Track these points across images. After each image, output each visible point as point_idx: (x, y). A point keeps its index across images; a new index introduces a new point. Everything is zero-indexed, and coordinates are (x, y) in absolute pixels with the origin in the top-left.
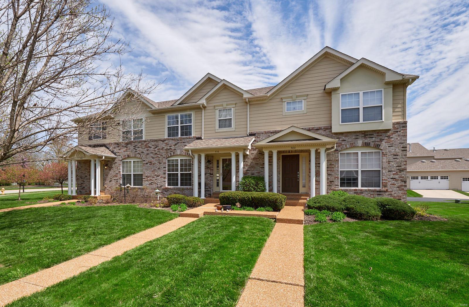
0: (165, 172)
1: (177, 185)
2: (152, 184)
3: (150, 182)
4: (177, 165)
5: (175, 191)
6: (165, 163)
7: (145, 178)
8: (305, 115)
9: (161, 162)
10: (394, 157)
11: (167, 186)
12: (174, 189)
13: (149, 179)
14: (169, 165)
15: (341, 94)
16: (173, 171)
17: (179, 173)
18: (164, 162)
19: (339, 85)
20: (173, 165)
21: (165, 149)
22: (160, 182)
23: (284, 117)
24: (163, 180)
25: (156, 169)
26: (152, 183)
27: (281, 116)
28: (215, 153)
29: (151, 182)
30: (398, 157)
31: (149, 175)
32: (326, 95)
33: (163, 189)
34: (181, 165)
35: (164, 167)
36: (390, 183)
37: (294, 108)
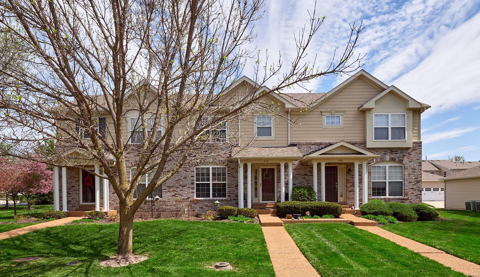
0: (193, 182)
1: (208, 196)
2: (176, 195)
3: (173, 193)
4: (208, 174)
5: (206, 204)
6: (193, 171)
7: (167, 188)
8: (342, 129)
9: (188, 170)
10: (413, 171)
11: (195, 198)
12: (206, 201)
13: (171, 189)
14: (198, 175)
15: (374, 114)
16: (203, 180)
17: (211, 182)
18: (192, 170)
19: (374, 107)
20: (203, 174)
21: (192, 155)
22: (186, 193)
23: (324, 130)
24: (191, 190)
25: (181, 178)
26: (176, 194)
27: (321, 129)
28: (264, 162)
29: (175, 193)
30: (416, 171)
31: (171, 185)
32: (360, 113)
33: (191, 201)
34: (214, 174)
35: (192, 175)
36: (410, 192)
37: (333, 122)
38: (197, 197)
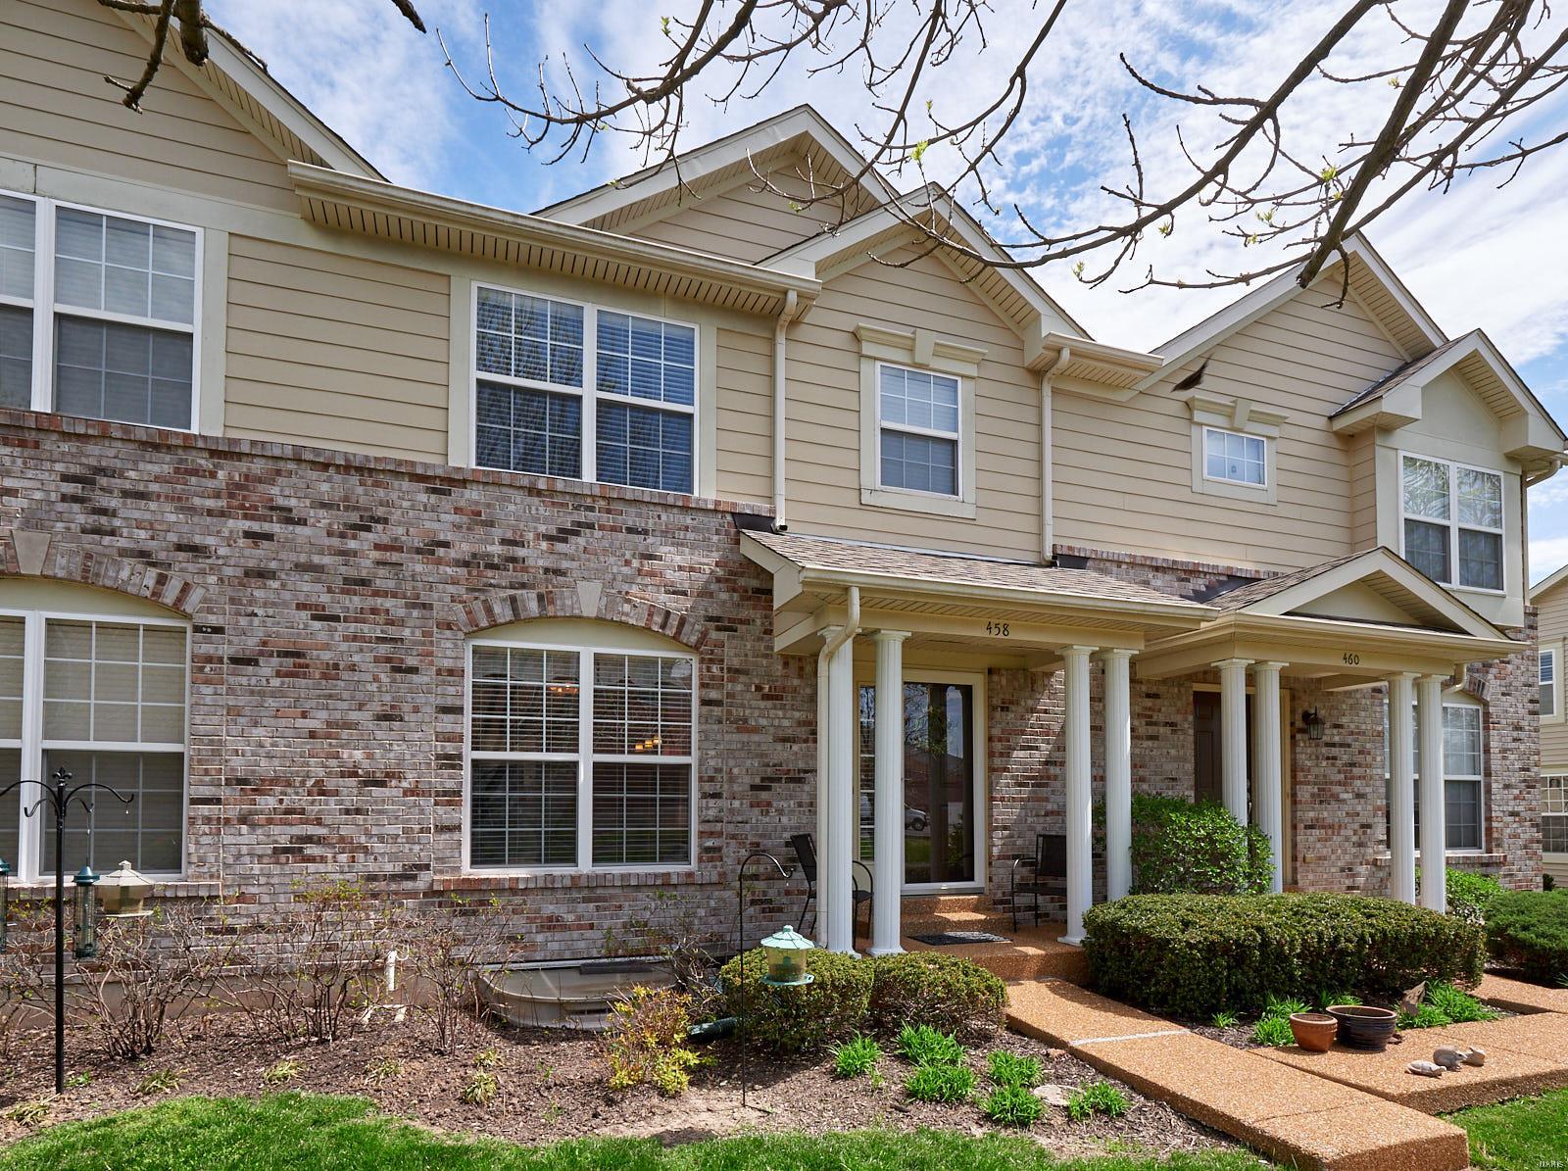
0: (450, 748)
1: (571, 857)
2: (311, 850)
3: (283, 835)
4: (569, 703)
5: (549, 909)
6: (451, 672)
7: (224, 792)
8: (1270, 510)
9: (411, 661)
10: (1515, 734)
11: (467, 871)
12: (548, 887)
13: (268, 802)
14: (488, 698)
15: (1402, 454)
16: (526, 735)
17: (586, 759)
18: (447, 663)
19: (1416, 412)
20: (528, 699)
21: (453, 554)
22: (392, 830)
23: (1197, 499)
24: (435, 813)
25: (354, 716)
26: (309, 839)
27: (1184, 494)
28: (986, 634)
29: (297, 830)
30: (1522, 735)
31: (267, 769)
32: (1335, 443)
33: (430, 893)
34: (605, 704)
35: (449, 702)
36: (1508, 830)
37: (1234, 470)
38: (475, 861)
